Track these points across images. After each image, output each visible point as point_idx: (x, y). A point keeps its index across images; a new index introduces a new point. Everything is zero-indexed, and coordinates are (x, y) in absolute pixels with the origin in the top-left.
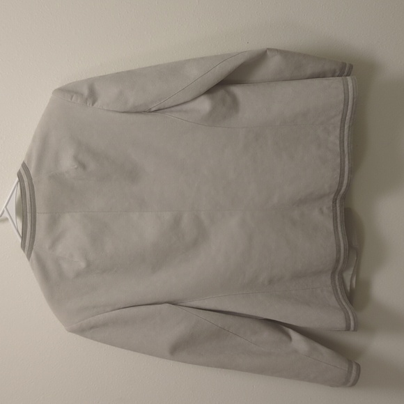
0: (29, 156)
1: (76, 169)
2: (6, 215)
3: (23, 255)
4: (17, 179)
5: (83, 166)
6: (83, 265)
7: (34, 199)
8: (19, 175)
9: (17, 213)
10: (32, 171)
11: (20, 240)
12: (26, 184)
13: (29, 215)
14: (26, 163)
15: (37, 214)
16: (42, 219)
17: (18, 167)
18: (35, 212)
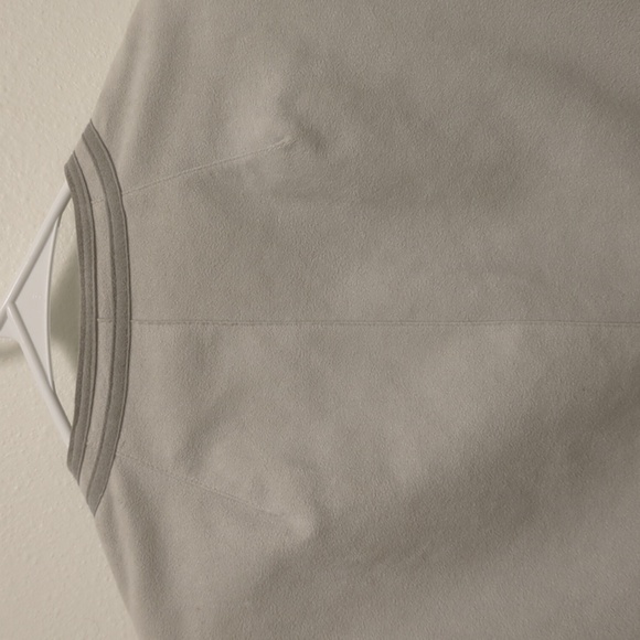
0: (114, 103)
1: (288, 148)
2: (12, 330)
3: (72, 492)
4: (65, 188)
5: (313, 138)
6: (302, 525)
7: (127, 268)
8: (74, 172)
9: (57, 327)
10: (123, 160)
11: (65, 438)
12: (99, 210)
13: (105, 329)
14: (102, 129)
15: (136, 326)
16: (153, 346)
17: (70, 141)
18: (128, 316)
